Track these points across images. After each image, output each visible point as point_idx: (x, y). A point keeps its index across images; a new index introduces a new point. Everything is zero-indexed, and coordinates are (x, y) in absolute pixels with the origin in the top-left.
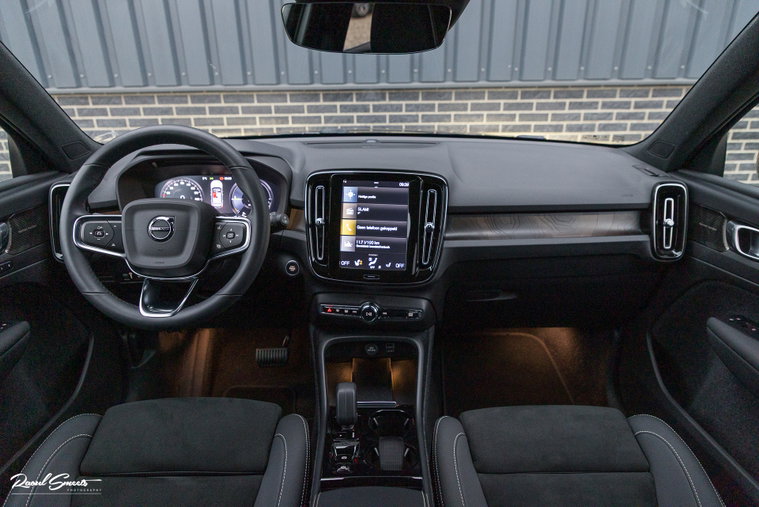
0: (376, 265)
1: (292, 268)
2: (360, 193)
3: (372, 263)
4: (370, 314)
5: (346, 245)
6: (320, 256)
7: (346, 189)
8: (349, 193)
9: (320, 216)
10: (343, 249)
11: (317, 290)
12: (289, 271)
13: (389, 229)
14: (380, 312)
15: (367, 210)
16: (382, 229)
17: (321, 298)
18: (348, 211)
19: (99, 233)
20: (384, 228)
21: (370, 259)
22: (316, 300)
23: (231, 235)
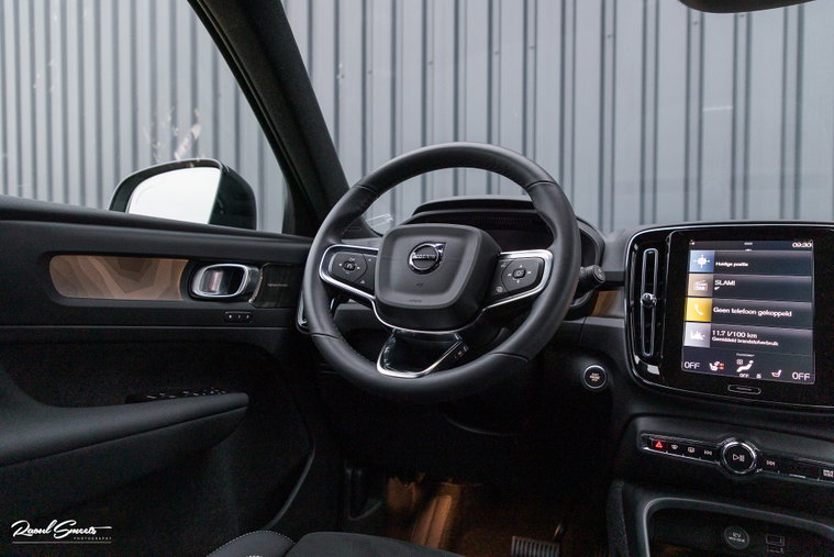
0: (752, 372)
1: (595, 377)
2: (717, 258)
3: (743, 369)
4: (742, 458)
5: (694, 336)
6: (648, 351)
7: (693, 253)
8: (699, 259)
9: (649, 290)
10: (687, 343)
11: (637, 409)
12: (590, 381)
13: (774, 314)
14: (761, 461)
15: (733, 283)
16: (761, 313)
17: (643, 424)
18: (696, 284)
19: (349, 265)
20: (767, 313)
21: (740, 362)
22: (635, 427)
23: (519, 273)
